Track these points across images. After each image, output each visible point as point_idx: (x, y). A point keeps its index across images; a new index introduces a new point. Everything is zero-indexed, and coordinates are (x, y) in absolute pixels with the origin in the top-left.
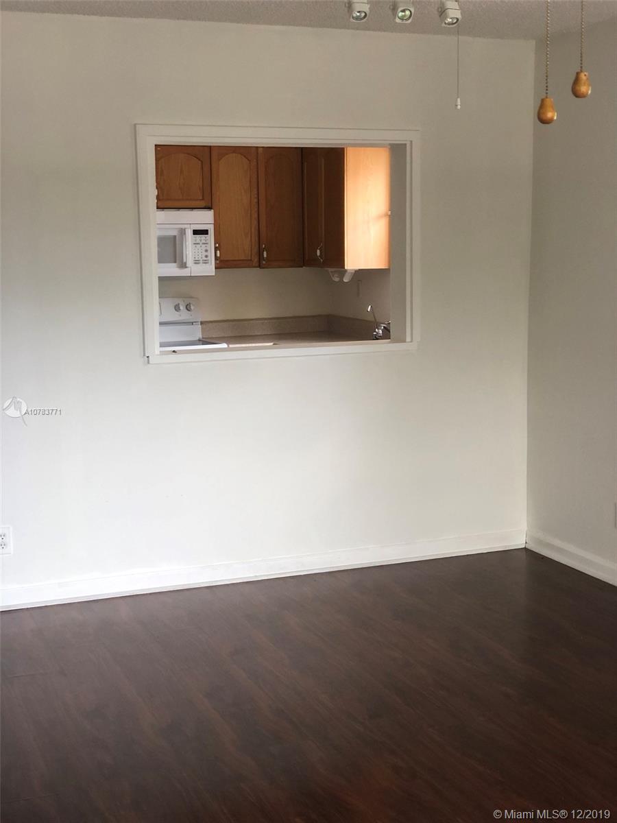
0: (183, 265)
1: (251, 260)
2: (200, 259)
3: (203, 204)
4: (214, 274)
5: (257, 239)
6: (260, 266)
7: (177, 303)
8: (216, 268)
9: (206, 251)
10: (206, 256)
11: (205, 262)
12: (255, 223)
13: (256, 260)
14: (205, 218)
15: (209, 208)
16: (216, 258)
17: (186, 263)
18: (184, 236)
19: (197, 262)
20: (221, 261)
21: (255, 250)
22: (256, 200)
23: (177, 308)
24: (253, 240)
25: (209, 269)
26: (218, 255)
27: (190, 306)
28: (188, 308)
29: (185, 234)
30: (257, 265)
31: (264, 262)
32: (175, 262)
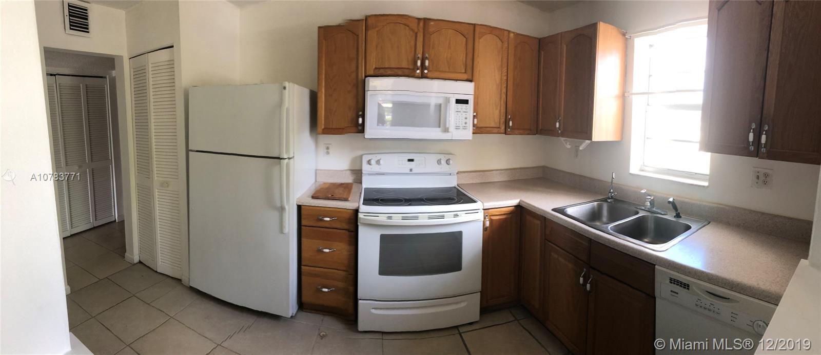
0: (446, 130)
1: (499, 128)
2: (460, 125)
3: (465, 77)
4: (471, 138)
5: (505, 111)
6: (505, 133)
7: (439, 158)
8: (473, 133)
9: (466, 118)
10: (466, 123)
11: (465, 128)
12: (504, 96)
13: (503, 127)
14: (466, 89)
15: (471, 81)
16: (474, 125)
17: (448, 129)
18: (448, 104)
19: (457, 128)
20: (477, 127)
21: (503, 120)
22: (505, 78)
23: (439, 162)
24: (502, 111)
25: (468, 134)
26: (475, 122)
27: (449, 162)
28: (448, 162)
29: (449, 102)
30: (503, 131)
31: (509, 130)
32: (440, 127)
